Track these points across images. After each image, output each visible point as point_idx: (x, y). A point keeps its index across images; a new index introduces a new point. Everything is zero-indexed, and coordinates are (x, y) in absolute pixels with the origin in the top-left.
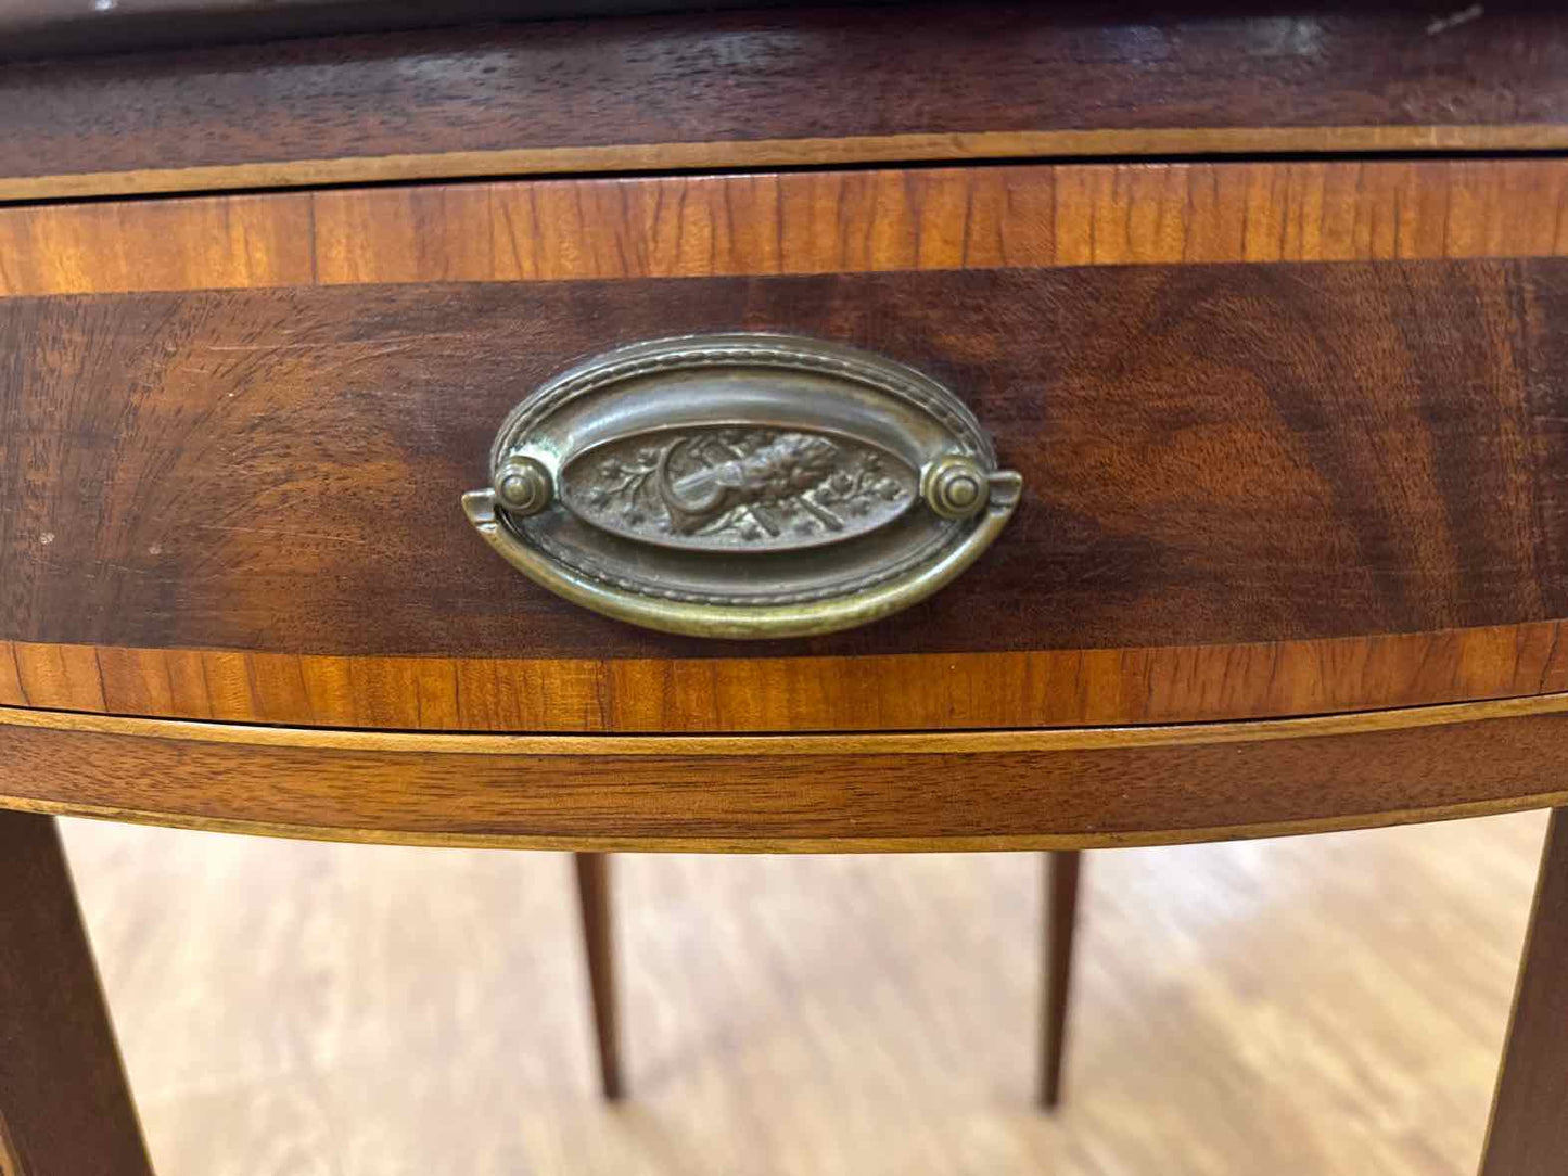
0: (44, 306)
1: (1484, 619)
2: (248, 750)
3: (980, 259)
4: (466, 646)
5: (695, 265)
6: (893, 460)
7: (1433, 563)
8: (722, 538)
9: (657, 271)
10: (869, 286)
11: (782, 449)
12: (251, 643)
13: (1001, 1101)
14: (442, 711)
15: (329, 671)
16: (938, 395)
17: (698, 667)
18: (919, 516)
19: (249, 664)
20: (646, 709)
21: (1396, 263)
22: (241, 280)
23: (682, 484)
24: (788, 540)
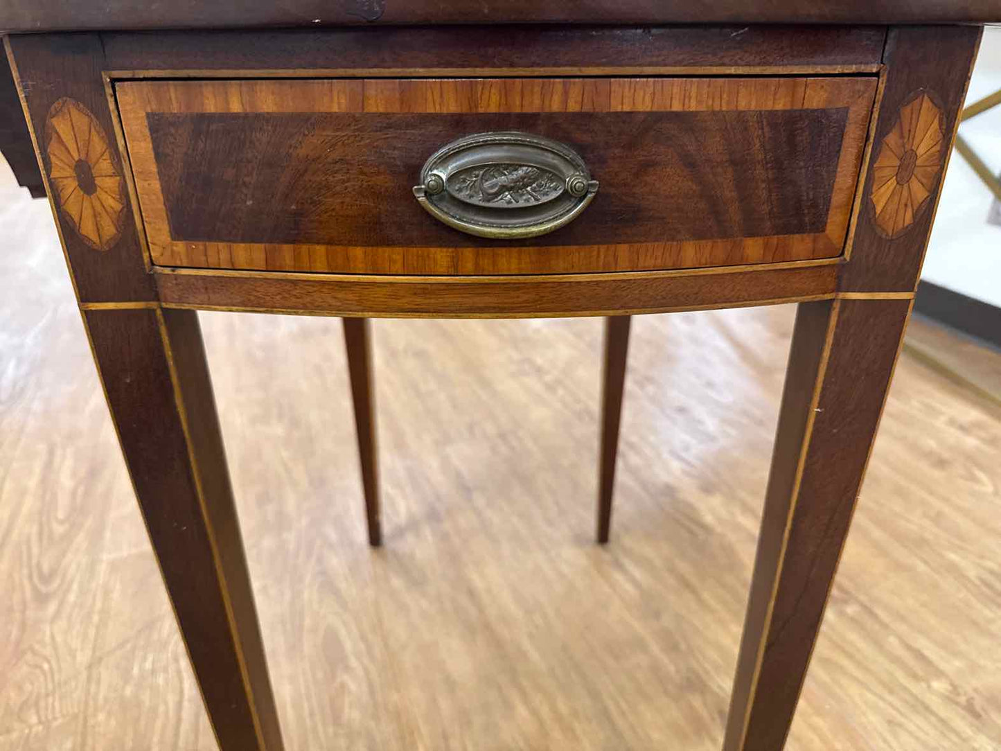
0: (258, 117)
1: (751, 234)
2: (323, 283)
3: (587, 108)
4: (409, 243)
5: (493, 109)
6: (558, 177)
7: (734, 214)
8: (498, 203)
9: (481, 110)
10: (551, 116)
11: (521, 172)
12: (330, 242)
13: (578, 540)
14: (398, 267)
15: (358, 252)
16: (572, 154)
17: (488, 251)
18: (566, 196)
19: (327, 249)
20: (470, 266)
21: (721, 111)
22: (335, 109)
23: (487, 184)
24: (522, 204)
